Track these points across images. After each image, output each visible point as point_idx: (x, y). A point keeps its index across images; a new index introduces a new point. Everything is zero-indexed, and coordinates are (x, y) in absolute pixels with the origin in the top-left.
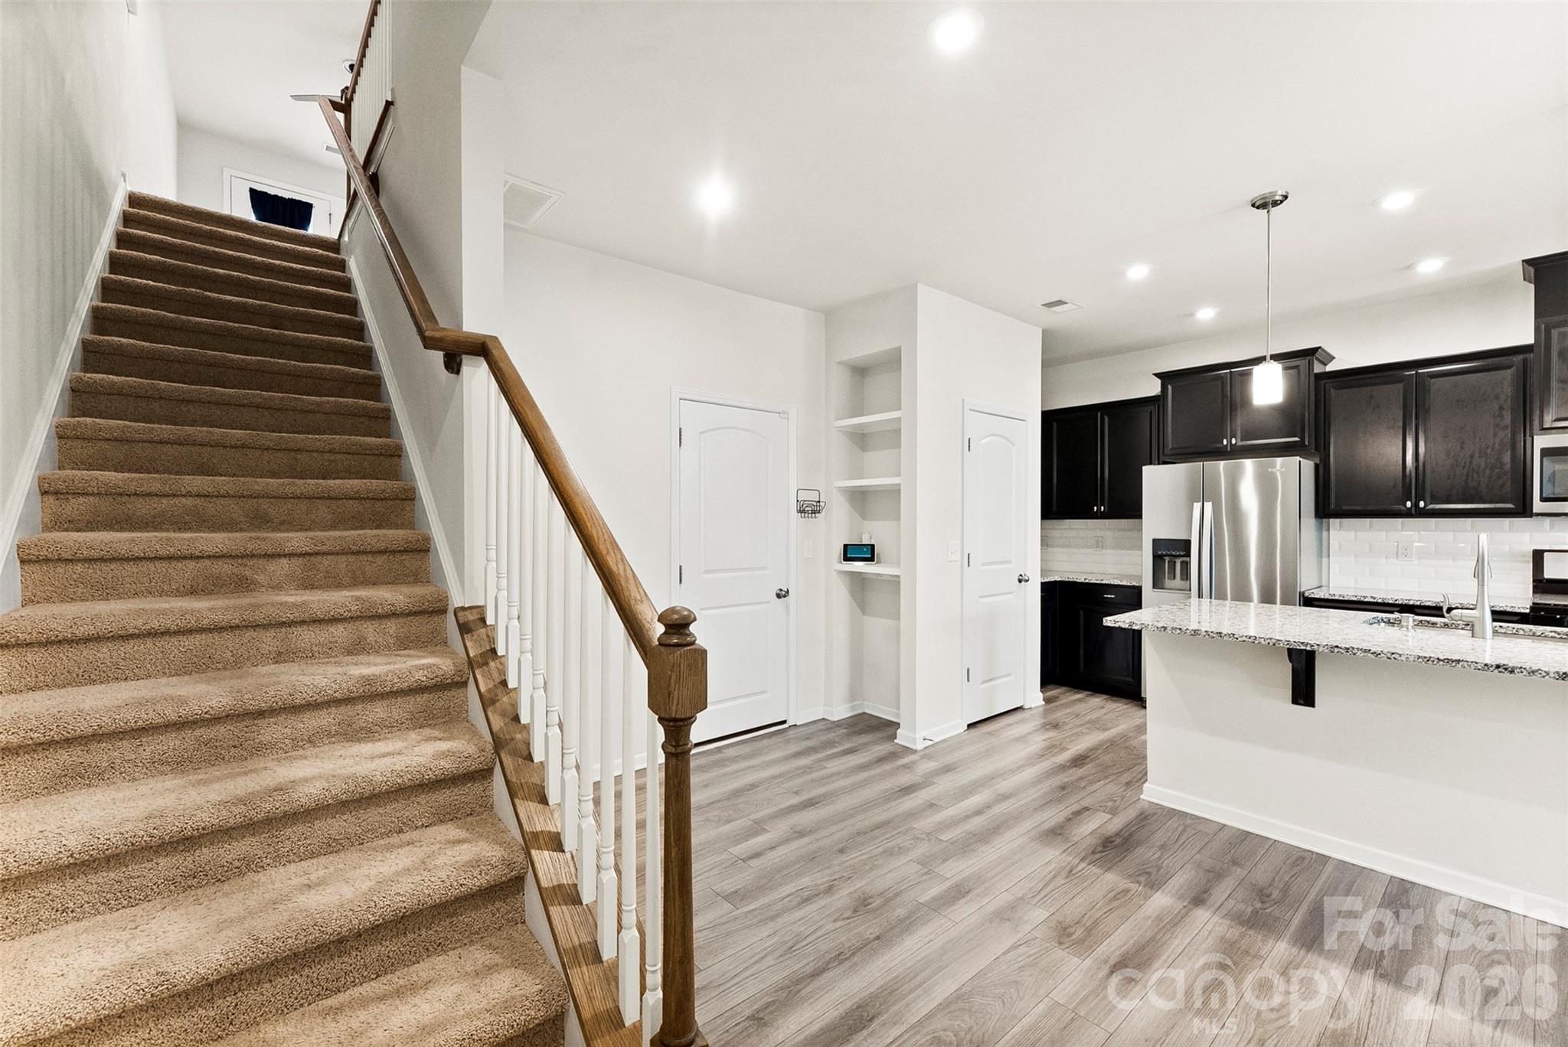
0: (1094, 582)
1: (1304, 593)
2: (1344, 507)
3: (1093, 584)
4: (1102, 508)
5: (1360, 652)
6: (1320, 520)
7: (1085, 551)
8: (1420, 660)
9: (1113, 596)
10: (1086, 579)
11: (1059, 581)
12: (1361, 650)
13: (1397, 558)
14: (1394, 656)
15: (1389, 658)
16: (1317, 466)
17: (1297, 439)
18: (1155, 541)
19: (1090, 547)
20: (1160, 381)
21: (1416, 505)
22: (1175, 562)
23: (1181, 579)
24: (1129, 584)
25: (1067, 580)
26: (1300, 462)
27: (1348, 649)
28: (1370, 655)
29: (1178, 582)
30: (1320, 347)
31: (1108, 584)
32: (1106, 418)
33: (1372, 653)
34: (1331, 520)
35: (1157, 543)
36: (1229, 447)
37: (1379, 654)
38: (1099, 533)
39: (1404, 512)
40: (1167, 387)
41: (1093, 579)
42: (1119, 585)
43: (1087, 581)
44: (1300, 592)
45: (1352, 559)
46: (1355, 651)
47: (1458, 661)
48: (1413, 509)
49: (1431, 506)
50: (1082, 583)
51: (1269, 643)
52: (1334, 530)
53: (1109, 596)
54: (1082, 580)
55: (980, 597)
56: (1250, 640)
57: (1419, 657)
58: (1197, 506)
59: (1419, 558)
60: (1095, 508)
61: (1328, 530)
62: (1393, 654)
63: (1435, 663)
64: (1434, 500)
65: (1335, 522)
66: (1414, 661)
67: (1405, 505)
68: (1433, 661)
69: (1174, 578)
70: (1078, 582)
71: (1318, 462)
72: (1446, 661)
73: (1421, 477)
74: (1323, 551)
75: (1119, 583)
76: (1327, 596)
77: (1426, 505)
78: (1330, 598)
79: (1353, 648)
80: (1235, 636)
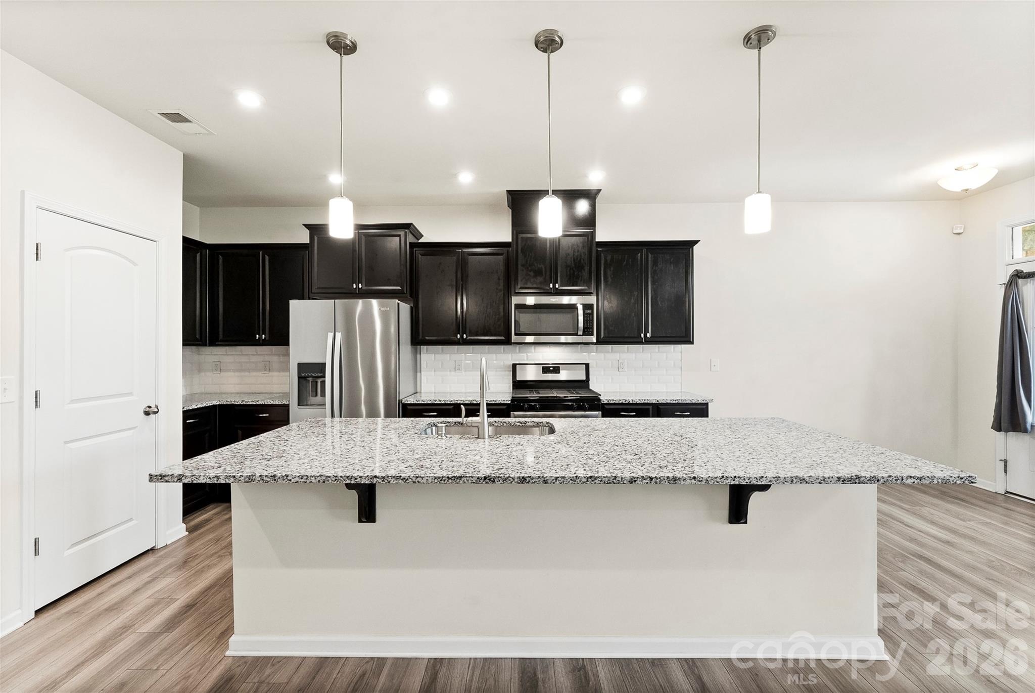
0: (251, 403)
1: (402, 400)
2: (427, 338)
3: (249, 405)
4: (264, 336)
5: (393, 479)
6: (415, 346)
7: (254, 374)
8: (436, 481)
9: (268, 415)
10: (243, 401)
11: (219, 405)
12: (394, 477)
13: (455, 371)
14: (418, 479)
15: (414, 482)
16: (412, 308)
17: (399, 288)
18: (300, 365)
19: (259, 370)
20: (308, 231)
21: (462, 336)
22: (317, 382)
23: (321, 396)
24: (280, 403)
25: (225, 403)
26: (398, 304)
27: (384, 478)
28: (400, 481)
29: (319, 399)
30: (412, 224)
31: (262, 404)
32: (267, 257)
33: (402, 479)
34: (422, 346)
35: (301, 366)
36: (357, 290)
37: (407, 479)
38: (267, 358)
39: (457, 342)
40: (314, 237)
41: (250, 400)
42: (272, 404)
43: (244, 403)
44: (399, 400)
45: (433, 373)
46: (390, 479)
47: (461, 477)
48: (461, 339)
49: (469, 338)
50: (240, 405)
51: (319, 481)
52: (423, 353)
53: (264, 415)
54: (240, 403)
55: (66, 443)
56: (302, 480)
57: (435, 478)
58: (331, 335)
59: (465, 371)
60: (257, 336)
61: (420, 354)
62: (417, 477)
63: (446, 481)
64: (471, 334)
65: (424, 348)
66: (432, 482)
67: (457, 337)
68: (445, 480)
69: (316, 395)
70: (236, 405)
71: (412, 306)
72: (453, 479)
73: (464, 318)
74: (416, 368)
75: (272, 403)
76: (415, 402)
77: (466, 337)
78: (417, 403)
79: (388, 476)
80: (289, 478)
